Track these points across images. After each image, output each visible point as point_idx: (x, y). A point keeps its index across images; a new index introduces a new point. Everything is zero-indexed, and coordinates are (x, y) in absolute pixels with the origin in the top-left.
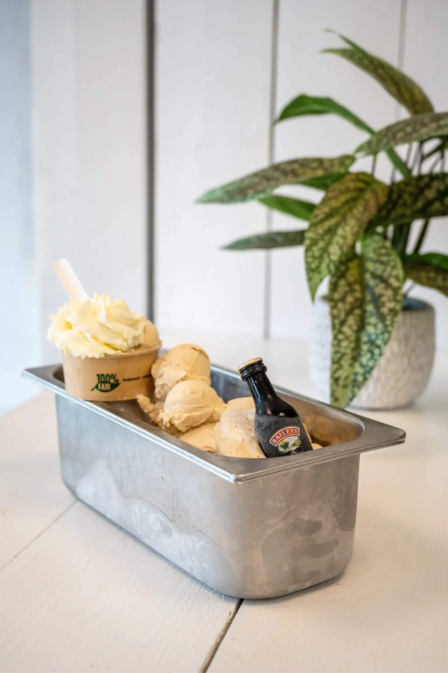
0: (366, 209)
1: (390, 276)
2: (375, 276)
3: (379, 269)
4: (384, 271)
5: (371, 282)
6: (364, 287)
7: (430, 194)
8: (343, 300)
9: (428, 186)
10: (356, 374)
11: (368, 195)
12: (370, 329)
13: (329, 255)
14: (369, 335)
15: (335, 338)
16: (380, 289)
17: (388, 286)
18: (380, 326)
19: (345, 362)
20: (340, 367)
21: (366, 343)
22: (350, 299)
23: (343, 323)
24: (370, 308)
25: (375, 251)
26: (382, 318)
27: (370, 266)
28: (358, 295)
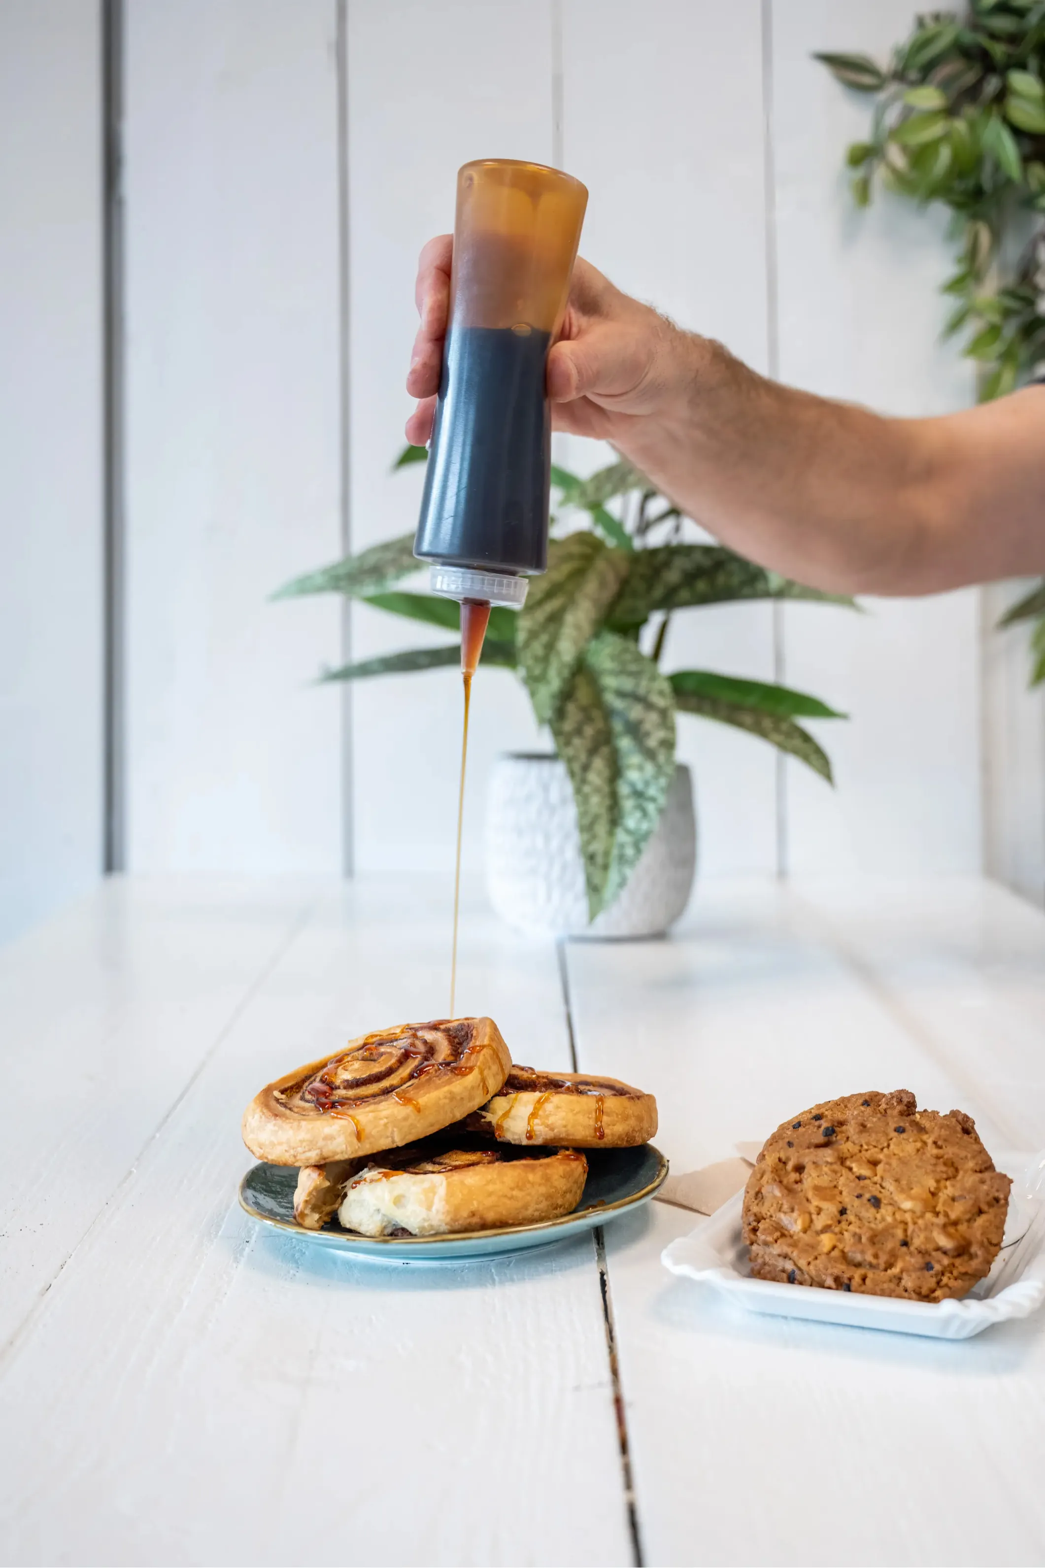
0: (603, 584)
1: (649, 692)
2: (621, 694)
3: (627, 684)
4: (637, 685)
5: (618, 704)
6: (608, 714)
7: (673, 576)
8: (578, 731)
9: (667, 564)
10: (622, 846)
11: (600, 564)
12: (633, 775)
13: (558, 654)
14: (632, 785)
15: (578, 791)
16: (636, 712)
17: (649, 706)
18: (649, 768)
19: (601, 828)
20: (594, 837)
21: (628, 797)
22: (589, 731)
23: (586, 768)
24: (625, 743)
25: (613, 658)
26: (650, 755)
27: (610, 682)
28: (600, 724)
